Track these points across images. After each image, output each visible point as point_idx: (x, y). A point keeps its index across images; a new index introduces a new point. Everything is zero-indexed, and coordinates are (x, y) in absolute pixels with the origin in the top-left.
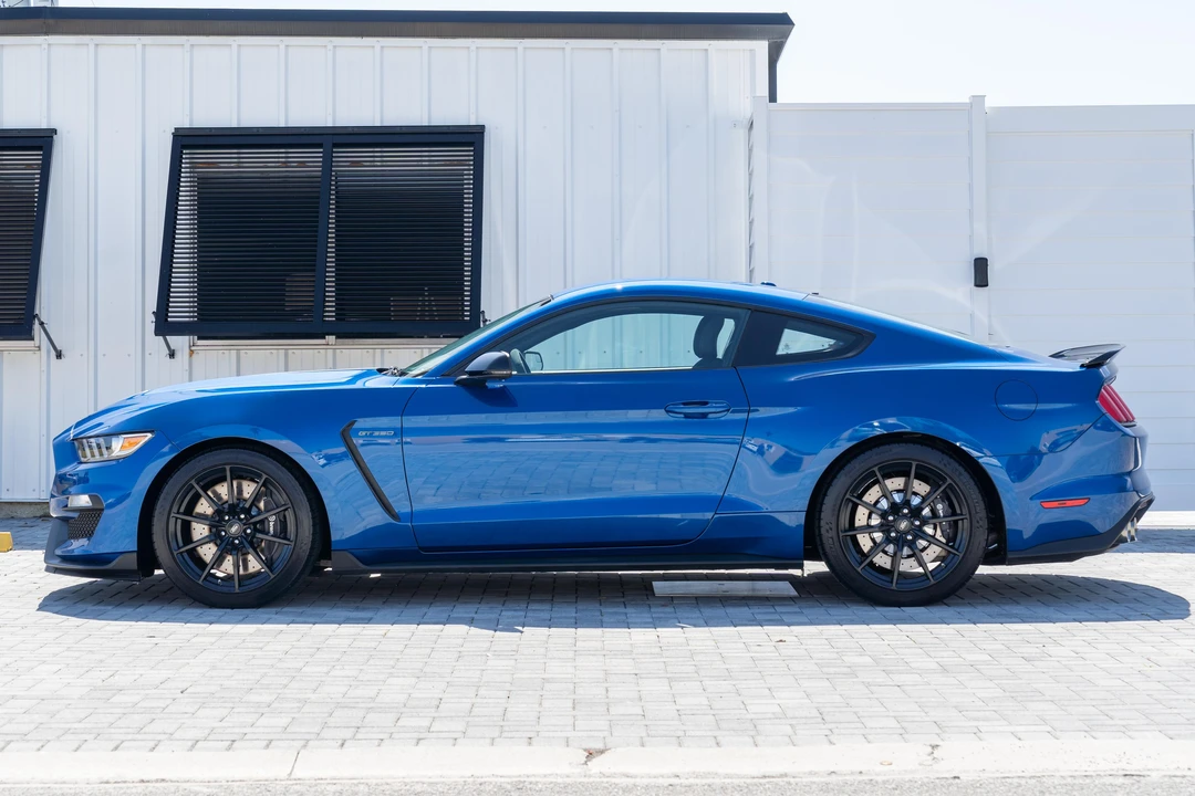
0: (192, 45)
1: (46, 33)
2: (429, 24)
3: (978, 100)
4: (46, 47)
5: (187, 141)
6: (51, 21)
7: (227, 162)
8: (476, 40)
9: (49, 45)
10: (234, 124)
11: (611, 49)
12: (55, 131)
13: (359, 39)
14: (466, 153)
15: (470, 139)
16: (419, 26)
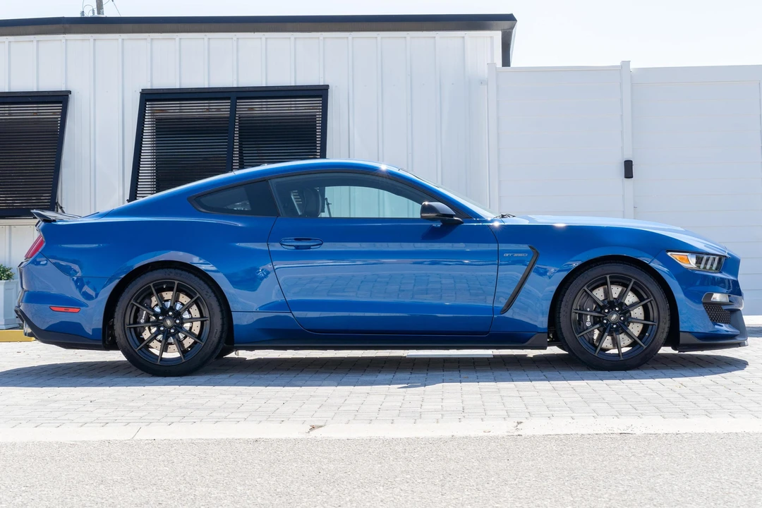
0: (152, 39)
1: (65, 33)
2: (295, 24)
3: (626, 64)
4: (64, 41)
5: (148, 97)
6: (67, 26)
7: (173, 110)
8: (323, 33)
9: (66, 40)
10: (178, 86)
11: (405, 37)
12: (70, 92)
13: (253, 33)
14: (317, 102)
15: (320, 93)
16: (289, 25)
